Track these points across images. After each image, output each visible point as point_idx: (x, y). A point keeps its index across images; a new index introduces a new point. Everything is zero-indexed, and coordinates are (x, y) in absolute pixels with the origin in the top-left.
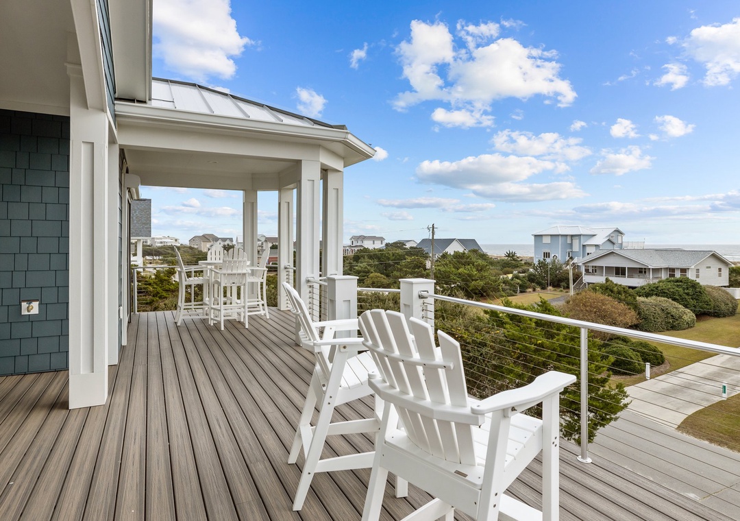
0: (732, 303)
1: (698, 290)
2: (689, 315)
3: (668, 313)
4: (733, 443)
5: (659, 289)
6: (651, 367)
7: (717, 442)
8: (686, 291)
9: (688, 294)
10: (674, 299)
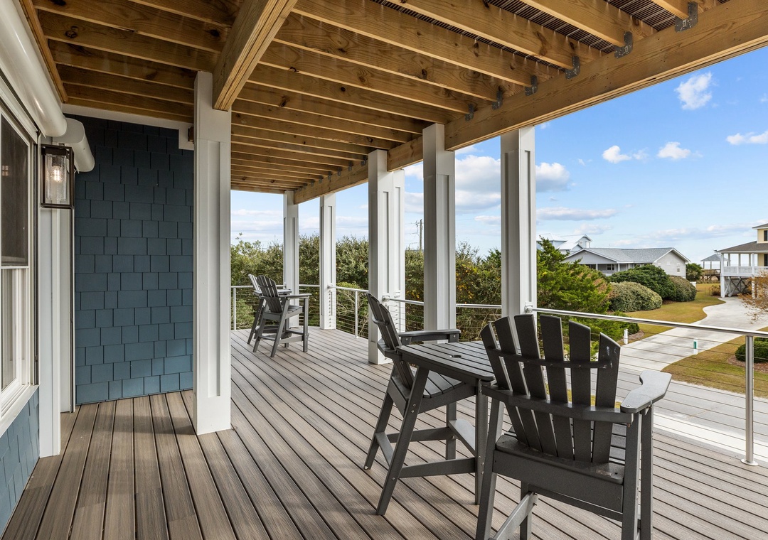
0: (692, 289)
1: (663, 276)
2: (656, 298)
3: (638, 295)
4: (709, 382)
5: (629, 275)
6: (629, 334)
7: (694, 382)
8: (653, 277)
9: (654, 279)
10: (643, 284)
